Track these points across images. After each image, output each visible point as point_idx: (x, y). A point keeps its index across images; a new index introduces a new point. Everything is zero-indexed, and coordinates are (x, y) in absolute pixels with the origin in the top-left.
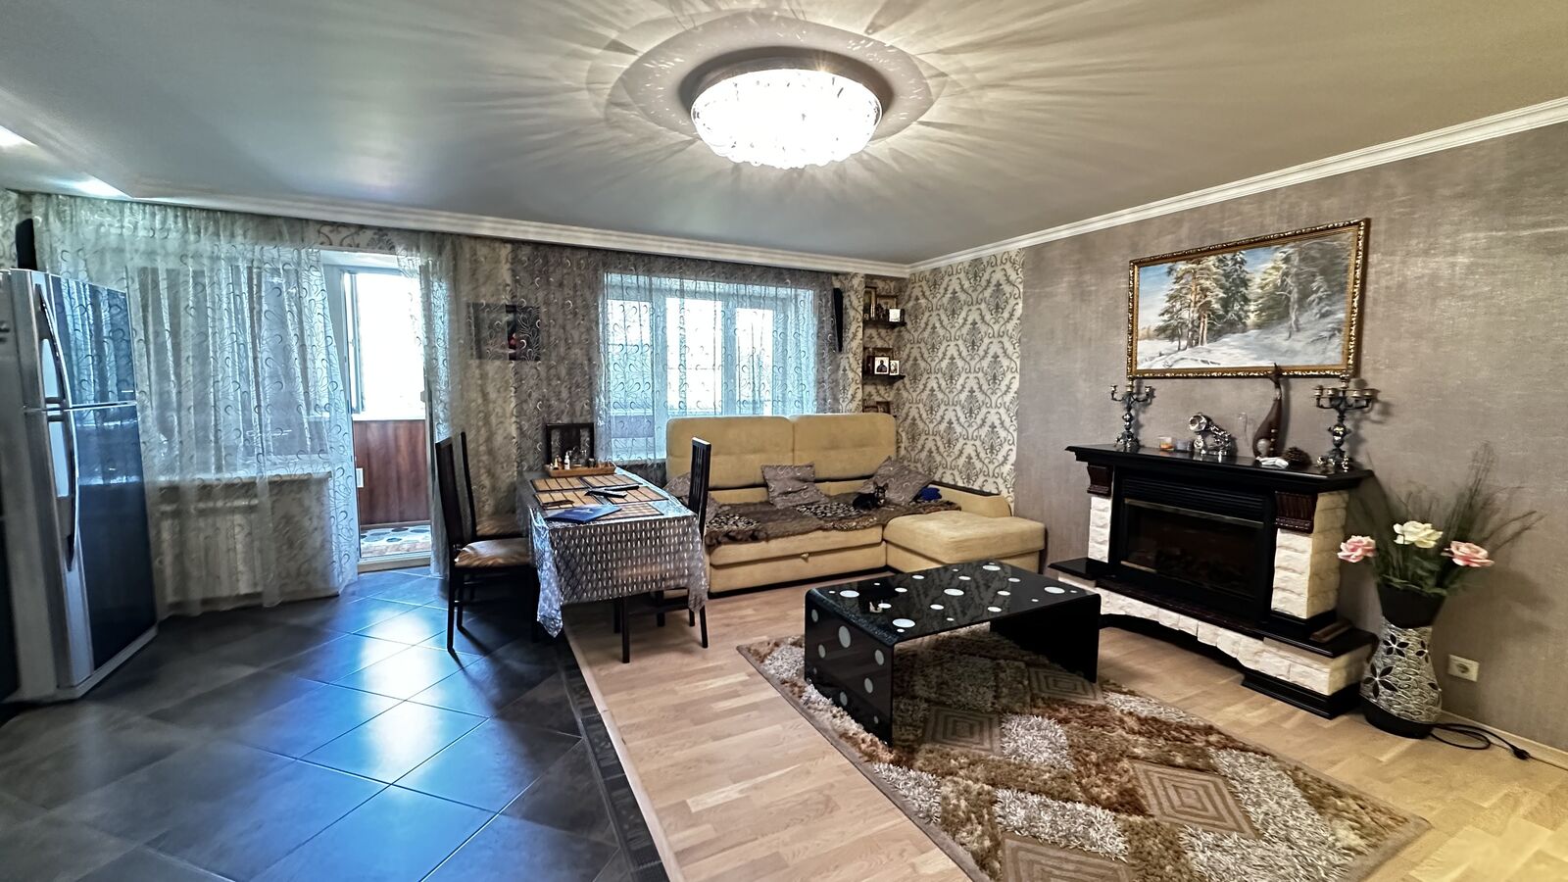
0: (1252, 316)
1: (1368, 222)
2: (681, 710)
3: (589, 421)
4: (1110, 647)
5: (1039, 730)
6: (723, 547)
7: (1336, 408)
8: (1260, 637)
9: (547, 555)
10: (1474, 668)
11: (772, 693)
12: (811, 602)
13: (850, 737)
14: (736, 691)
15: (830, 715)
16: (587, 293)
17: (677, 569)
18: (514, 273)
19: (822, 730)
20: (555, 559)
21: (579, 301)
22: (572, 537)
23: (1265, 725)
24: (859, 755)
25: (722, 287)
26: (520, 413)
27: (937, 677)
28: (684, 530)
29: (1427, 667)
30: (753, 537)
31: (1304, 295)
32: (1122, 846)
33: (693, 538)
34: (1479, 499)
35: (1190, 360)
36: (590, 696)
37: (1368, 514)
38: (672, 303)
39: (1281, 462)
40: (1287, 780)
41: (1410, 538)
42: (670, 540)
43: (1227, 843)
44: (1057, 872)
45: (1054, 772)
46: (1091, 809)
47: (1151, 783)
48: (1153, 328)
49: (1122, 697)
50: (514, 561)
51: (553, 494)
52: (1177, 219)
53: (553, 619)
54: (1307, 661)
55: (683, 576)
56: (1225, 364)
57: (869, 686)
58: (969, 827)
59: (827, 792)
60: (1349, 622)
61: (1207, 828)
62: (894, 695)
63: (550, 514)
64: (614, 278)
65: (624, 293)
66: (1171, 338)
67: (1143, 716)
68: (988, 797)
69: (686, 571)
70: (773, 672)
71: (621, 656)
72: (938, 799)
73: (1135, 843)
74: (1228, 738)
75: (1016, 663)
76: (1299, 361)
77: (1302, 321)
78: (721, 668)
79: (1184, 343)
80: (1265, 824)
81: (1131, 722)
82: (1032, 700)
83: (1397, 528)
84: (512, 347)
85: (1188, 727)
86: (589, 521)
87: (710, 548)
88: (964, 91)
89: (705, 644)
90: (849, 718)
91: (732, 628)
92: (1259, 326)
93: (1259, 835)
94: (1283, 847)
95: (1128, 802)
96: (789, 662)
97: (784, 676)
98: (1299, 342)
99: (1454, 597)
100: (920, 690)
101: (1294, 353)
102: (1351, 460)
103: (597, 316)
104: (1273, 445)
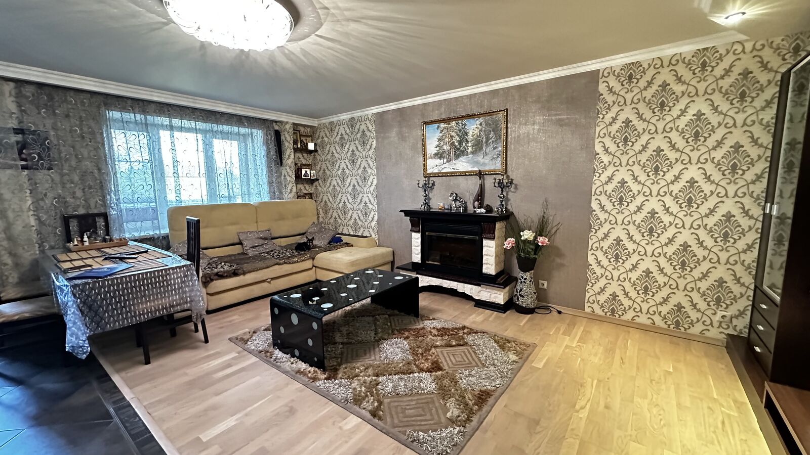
0: (470, 148)
1: (507, 109)
2: (193, 384)
3: (103, 211)
4: (424, 301)
5: (396, 344)
6: (215, 281)
7: (500, 187)
8: (479, 285)
9: (70, 304)
10: (546, 283)
11: (254, 359)
12: (273, 304)
13: (302, 372)
14: (229, 364)
15: (289, 363)
16: (92, 123)
17: (182, 298)
18: (19, 106)
19: (285, 372)
20: (78, 306)
21: (85, 129)
22: (93, 289)
23: (483, 321)
24: (307, 380)
25: (200, 125)
26: (37, 209)
27: (347, 330)
28: (184, 274)
29: (533, 286)
30: (235, 274)
31: (488, 139)
32: (434, 387)
33: (191, 278)
34: (545, 220)
35: (448, 168)
36: (120, 391)
37: (512, 229)
38: (165, 135)
39: (483, 210)
40: (492, 341)
41: (526, 237)
42: (174, 281)
43: (474, 372)
44: (408, 407)
45: (404, 362)
46: (421, 375)
47: (444, 356)
48: (433, 154)
49: (430, 322)
50: (40, 313)
51: (73, 262)
52: (440, 103)
53: (81, 347)
54: (496, 292)
55: (186, 303)
56: (461, 170)
57: (310, 342)
58: (367, 399)
59: (290, 405)
60: (508, 274)
61: (466, 368)
62: (324, 344)
63: (71, 275)
64: (115, 114)
65: (124, 125)
66: (440, 158)
67: (439, 328)
68: (375, 382)
69: (189, 299)
70: (253, 348)
71: (144, 361)
72: (351, 390)
73: (439, 384)
74: (471, 329)
75: (384, 316)
76: (487, 168)
77: (488, 150)
78: (218, 353)
79: (445, 160)
80: (486, 360)
81: (434, 332)
82: (392, 332)
83: (522, 233)
84: (22, 160)
85: (456, 329)
86: (106, 276)
87: (206, 283)
88: (338, 21)
89: (206, 341)
90: (301, 362)
91: (223, 329)
92: (472, 153)
93: (484, 366)
94: (492, 368)
95: (436, 367)
96: (263, 340)
97: (261, 348)
98: (487, 160)
99: (540, 258)
100: (338, 338)
101: (484, 164)
102: (506, 208)
103: (103, 139)
104: (480, 204)
